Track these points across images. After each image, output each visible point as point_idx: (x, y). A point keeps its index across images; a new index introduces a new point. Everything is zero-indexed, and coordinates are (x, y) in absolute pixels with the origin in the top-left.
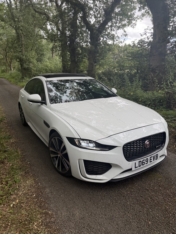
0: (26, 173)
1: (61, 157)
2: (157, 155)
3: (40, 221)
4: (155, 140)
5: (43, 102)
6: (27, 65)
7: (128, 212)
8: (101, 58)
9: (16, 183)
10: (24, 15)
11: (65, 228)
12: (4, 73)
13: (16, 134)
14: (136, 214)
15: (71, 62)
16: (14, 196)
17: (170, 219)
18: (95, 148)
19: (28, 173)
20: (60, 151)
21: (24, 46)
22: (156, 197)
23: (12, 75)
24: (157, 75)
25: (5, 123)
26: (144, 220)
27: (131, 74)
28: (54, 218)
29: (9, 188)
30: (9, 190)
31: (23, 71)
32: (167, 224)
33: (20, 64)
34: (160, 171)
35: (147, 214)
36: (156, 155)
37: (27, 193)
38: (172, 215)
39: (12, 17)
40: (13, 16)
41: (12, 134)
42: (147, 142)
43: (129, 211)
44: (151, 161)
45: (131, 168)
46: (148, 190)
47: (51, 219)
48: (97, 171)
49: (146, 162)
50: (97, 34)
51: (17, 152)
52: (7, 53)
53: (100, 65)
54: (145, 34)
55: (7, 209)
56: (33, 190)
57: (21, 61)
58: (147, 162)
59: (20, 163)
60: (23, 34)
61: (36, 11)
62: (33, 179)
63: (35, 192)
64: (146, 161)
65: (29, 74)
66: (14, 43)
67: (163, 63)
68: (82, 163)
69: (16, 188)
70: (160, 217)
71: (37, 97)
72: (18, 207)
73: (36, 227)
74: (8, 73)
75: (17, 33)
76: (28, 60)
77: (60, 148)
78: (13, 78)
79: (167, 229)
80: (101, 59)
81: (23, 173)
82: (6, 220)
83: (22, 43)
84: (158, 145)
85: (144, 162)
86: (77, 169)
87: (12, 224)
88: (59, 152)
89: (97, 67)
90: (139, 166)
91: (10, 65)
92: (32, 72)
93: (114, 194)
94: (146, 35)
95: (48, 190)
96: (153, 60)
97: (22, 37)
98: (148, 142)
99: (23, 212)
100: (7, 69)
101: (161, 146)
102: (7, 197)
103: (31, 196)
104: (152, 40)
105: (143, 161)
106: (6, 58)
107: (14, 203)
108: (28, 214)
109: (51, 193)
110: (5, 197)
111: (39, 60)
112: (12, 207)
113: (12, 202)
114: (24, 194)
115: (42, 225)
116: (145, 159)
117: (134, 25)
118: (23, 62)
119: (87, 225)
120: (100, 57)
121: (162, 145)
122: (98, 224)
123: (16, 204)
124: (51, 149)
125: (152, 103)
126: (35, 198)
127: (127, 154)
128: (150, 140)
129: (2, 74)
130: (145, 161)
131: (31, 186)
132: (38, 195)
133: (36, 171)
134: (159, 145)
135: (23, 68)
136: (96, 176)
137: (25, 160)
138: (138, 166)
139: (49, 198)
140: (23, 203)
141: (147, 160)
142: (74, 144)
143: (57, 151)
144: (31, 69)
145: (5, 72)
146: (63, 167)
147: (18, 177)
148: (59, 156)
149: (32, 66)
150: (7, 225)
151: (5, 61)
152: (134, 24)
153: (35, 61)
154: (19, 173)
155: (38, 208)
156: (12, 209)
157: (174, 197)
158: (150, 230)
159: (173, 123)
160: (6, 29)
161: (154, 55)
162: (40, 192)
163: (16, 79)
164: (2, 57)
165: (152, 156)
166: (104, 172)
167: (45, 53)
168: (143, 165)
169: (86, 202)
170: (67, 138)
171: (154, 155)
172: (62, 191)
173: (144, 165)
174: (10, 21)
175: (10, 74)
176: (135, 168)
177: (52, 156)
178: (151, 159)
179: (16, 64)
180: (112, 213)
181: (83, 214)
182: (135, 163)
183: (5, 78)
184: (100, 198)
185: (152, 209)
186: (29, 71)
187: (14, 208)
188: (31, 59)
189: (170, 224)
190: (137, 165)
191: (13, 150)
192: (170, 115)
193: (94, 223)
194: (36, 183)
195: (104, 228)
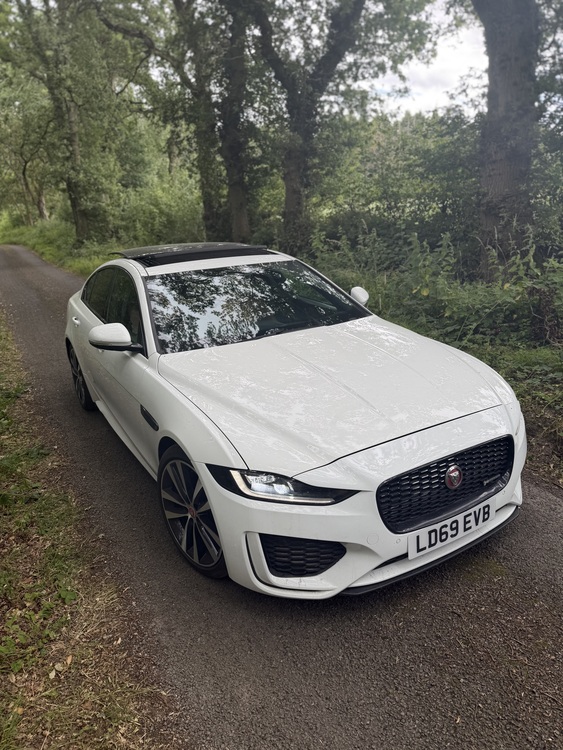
0: (93, 568)
1: (195, 521)
2: (488, 506)
3: (136, 720)
4: (479, 463)
5: (138, 347)
6: (92, 199)
7: (397, 689)
8: (324, 172)
9: (65, 603)
10: (73, 39)
11: (210, 742)
12: (22, 227)
13: (63, 438)
14: (418, 695)
15: (230, 186)
16: (60, 645)
17: (518, 708)
18: (292, 499)
19: (101, 569)
20: (192, 504)
21: (81, 140)
22: (481, 637)
23: (47, 233)
24: (504, 227)
25: (27, 402)
26: (441, 713)
27: (422, 220)
28: (177, 711)
29: (45, 619)
30: (44, 627)
31: (80, 221)
32: (510, 723)
33: (70, 198)
34: (499, 551)
35: (451, 693)
36: (484, 508)
37: (96, 636)
38: (526, 696)
39: (36, 47)
40: (39, 45)
41: (51, 441)
42: (453, 471)
43: (399, 684)
44: (468, 526)
45: (404, 552)
46: (459, 616)
47: (167, 715)
48: (303, 565)
49: (450, 533)
50: (311, 94)
51: (65, 501)
52: (26, 163)
53: (322, 195)
54: (464, 91)
55: (39, 685)
56: (115, 624)
57: (73, 190)
58: (454, 532)
59: (75, 535)
60: (73, 101)
61: (109, 26)
62: (114, 589)
63: (121, 632)
64: (452, 529)
65: (101, 228)
66: (46, 132)
67: (523, 187)
68: (257, 543)
69: (64, 619)
70: (489, 702)
71: (118, 332)
72: (72, 680)
73: (123, 740)
74: (35, 226)
75: (55, 99)
76: (95, 184)
77: (191, 495)
78: (50, 242)
79: (509, 739)
80: (327, 174)
81: (84, 570)
82: (38, 719)
83: (70, 129)
84: (489, 477)
85: (446, 533)
86: (243, 560)
87: (55, 732)
88: (190, 507)
89: (314, 200)
90: (431, 545)
91: (40, 202)
92: (108, 223)
93: (357, 631)
94: (467, 95)
95: (158, 623)
96: (490, 176)
97: (72, 109)
98: (456, 469)
99: (88, 694)
100: (28, 212)
101: (500, 478)
102: (39, 650)
103: (110, 641)
104: (486, 110)
105: (444, 530)
106: (25, 178)
107: (59, 667)
108: (101, 700)
109: (169, 631)
110: (31, 648)
111: (131, 182)
112: (54, 680)
113: (54, 665)
114: (87, 638)
115: (140, 733)
116: (448, 522)
117: (430, 53)
118: (79, 193)
119: (271, 731)
120: (322, 169)
121: (502, 474)
122: (307, 728)
123: (66, 669)
124: (165, 495)
125: (486, 324)
126: (121, 650)
127: (389, 512)
128: (463, 464)
129: (16, 231)
130: (448, 529)
131: (109, 610)
132: (130, 640)
133: (125, 562)
134: (494, 475)
135: (80, 211)
136: (299, 578)
137: (92, 527)
138: (427, 545)
139: (163, 648)
140: (86, 666)
141: (454, 525)
142: (231, 486)
143: (183, 503)
144: (105, 212)
145: (23, 223)
146: (203, 551)
147: (69, 585)
148: (190, 517)
149: (109, 202)
150: (40, 737)
151: (21, 188)
152: (428, 51)
153: (116, 188)
154: (74, 570)
155: (131, 682)
156: (53, 686)
157: (536, 635)
158: (458, 743)
159: (548, 390)
160: (19, 84)
161: (494, 162)
162: (134, 631)
163: (59, 247)
164: (10, 174)
165: (471, 511)
166: (322, 566)
167: (146, 159)
168: (442, 541)
169: (270, 660)
170: (210, 467)
171: (476, 509)
172: (202, 625)
173: (445, 540)
174: (29, 60)
175: (41, 232)
176: (419, 550)
177: (170, 515)
178: (469, 522)
179: (58, 198)
180: (346, 692)
181: (261, 696)
182: (418, 537)
183: (25, 244)
184: (314, 645)
185: (467, 677)
186: (99, 218)
187: (59, 681)
188: (104, 180)
189: (520, 725)
190: (424, 543)
191: (54, 495)
192: (540, 364)
193: (294, 724)
194: (125, 600)
195: (323, 740)
